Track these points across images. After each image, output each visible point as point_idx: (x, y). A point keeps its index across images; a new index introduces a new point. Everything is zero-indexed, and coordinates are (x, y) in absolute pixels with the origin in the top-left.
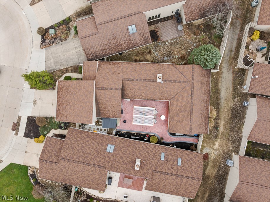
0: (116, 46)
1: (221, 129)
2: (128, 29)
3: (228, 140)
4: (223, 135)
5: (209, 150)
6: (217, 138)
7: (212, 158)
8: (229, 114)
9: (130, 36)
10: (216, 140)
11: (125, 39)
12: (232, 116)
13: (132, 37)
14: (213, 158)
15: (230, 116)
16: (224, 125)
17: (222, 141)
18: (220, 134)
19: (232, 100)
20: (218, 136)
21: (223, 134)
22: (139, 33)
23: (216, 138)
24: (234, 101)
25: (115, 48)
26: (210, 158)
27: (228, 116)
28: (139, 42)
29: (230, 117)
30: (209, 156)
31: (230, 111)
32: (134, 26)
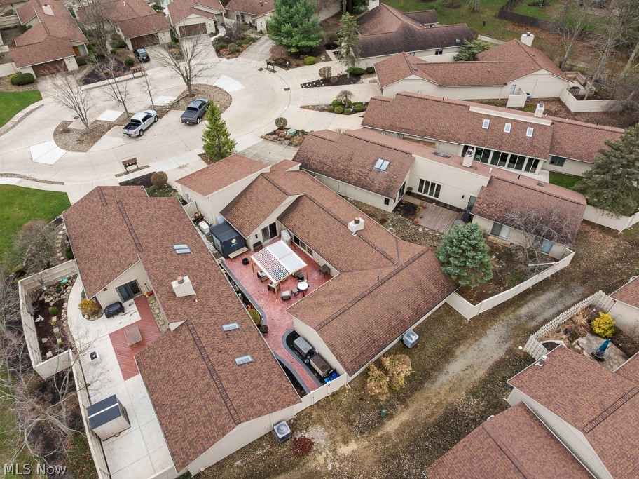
0: (343, 169)
1: (391, 426)
2: (376, 161)
3: (384, 462)
4: (384, 442)
5: (323, 442)
6: (364, 433)
7: (312, 465)
8: (433, 414)
9: (371, 171)
10: (359, 436)
11: (361, 170)
12: (438, 424)
13: (372, 175)
14: (314, 465)
15: (435, 419)
16: (405, 425)
17: (370, 453)
18: (379, 434)
19: (464, 394)
20: (369, 433)
21: (385, 438)
22: (387, 176)
23: (362, 433)
24: (467, 400)
25: (338, 171)
26: (308, 458)
27: (429, 417)
28: (377, 185)
29: (432, 420)
30: (312, 453)
31: (441, 411)
32: (387, 163)
